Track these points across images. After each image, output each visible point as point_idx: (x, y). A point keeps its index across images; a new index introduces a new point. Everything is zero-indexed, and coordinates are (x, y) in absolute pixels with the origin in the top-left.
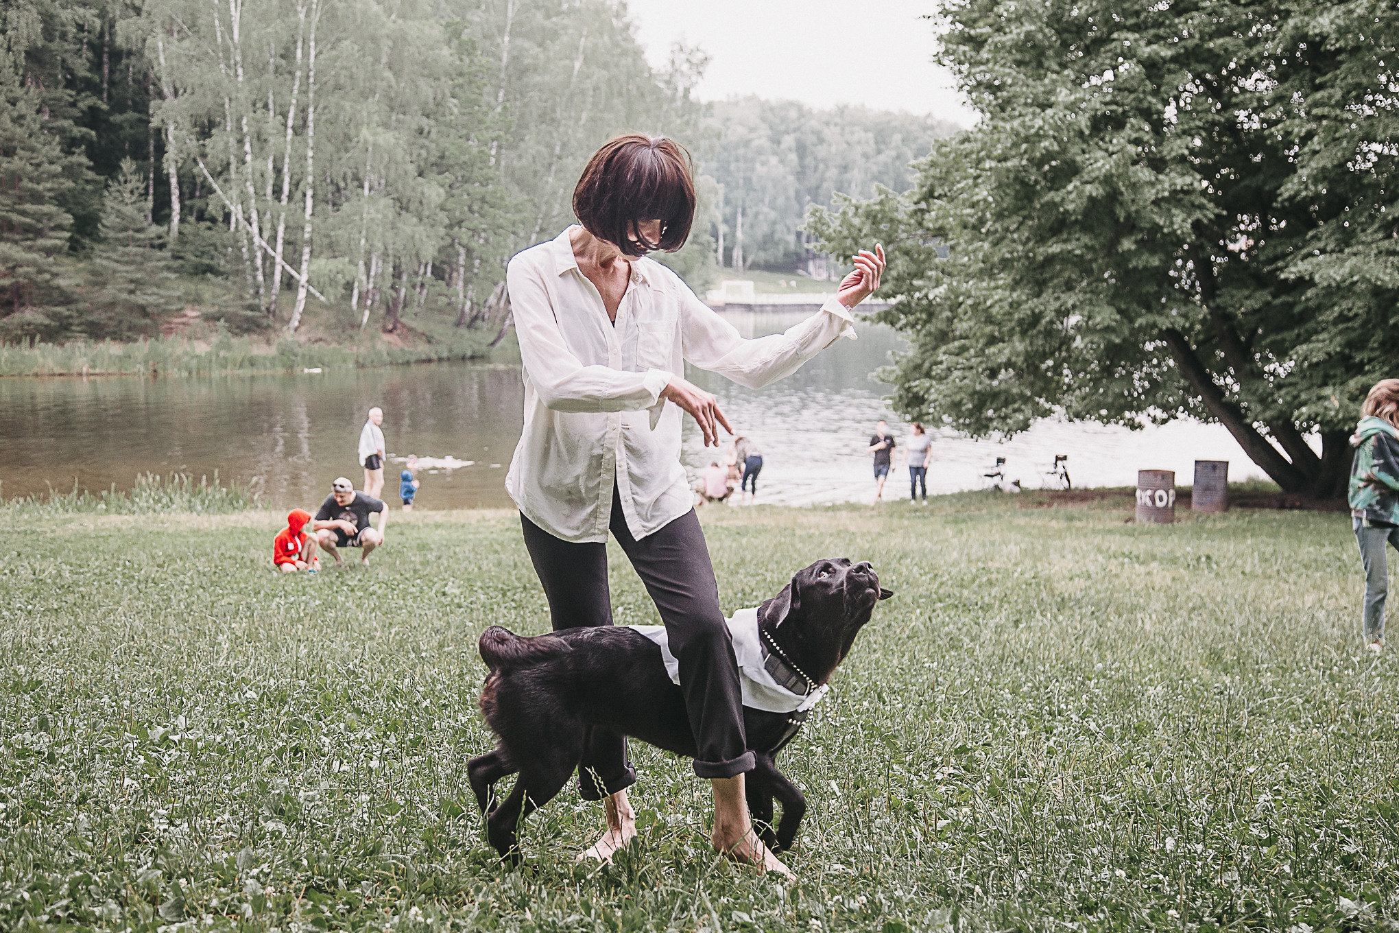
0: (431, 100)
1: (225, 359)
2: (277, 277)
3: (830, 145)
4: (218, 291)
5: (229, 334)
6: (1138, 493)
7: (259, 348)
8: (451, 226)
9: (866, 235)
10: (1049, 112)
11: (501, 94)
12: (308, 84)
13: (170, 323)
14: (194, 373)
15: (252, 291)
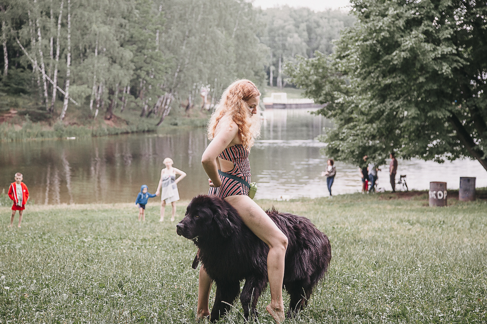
0: (126, 10)
1: (29, 133)
2: (54, 94)
3: (323, 28)
4: (26, 101)
5: (31, 122)
6: (430, 193)
7: (46, 128)
8: (136, 70)
9: (312, 74)
10: (385, 19)
11: (161, 7)
12: (68, 4)
13: (3, 116)
14: (14, 141)
15: (42, 101)
